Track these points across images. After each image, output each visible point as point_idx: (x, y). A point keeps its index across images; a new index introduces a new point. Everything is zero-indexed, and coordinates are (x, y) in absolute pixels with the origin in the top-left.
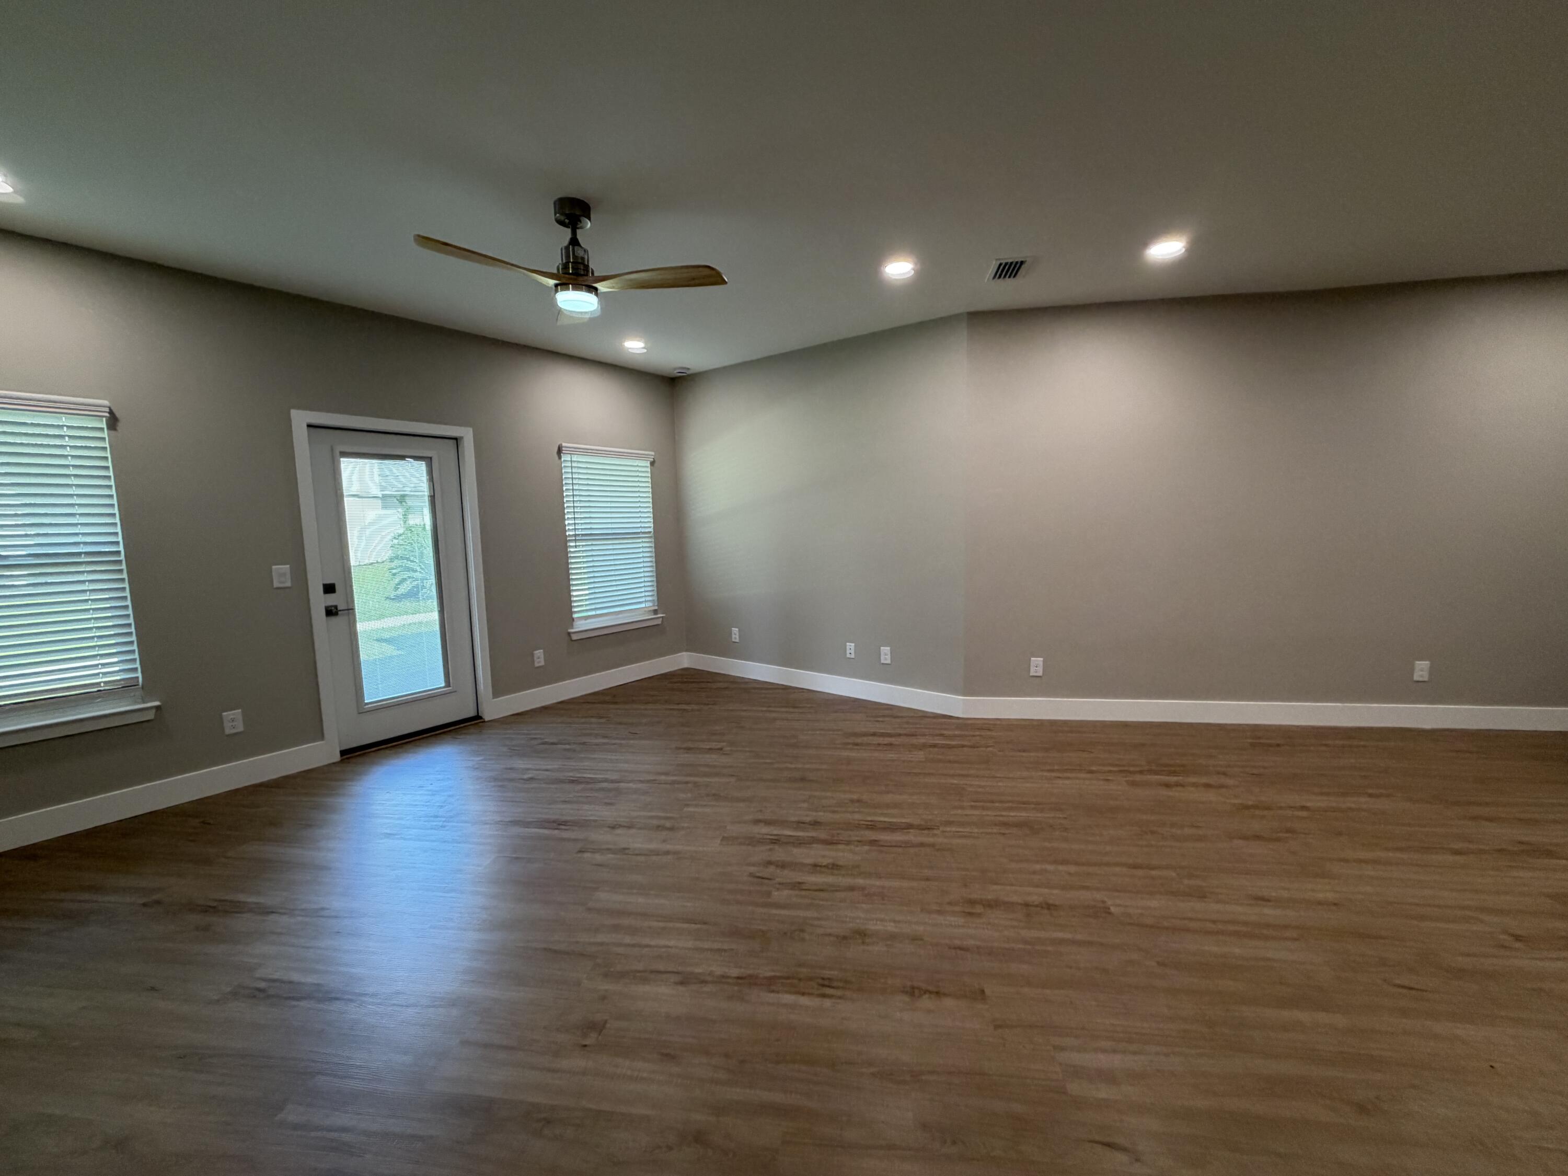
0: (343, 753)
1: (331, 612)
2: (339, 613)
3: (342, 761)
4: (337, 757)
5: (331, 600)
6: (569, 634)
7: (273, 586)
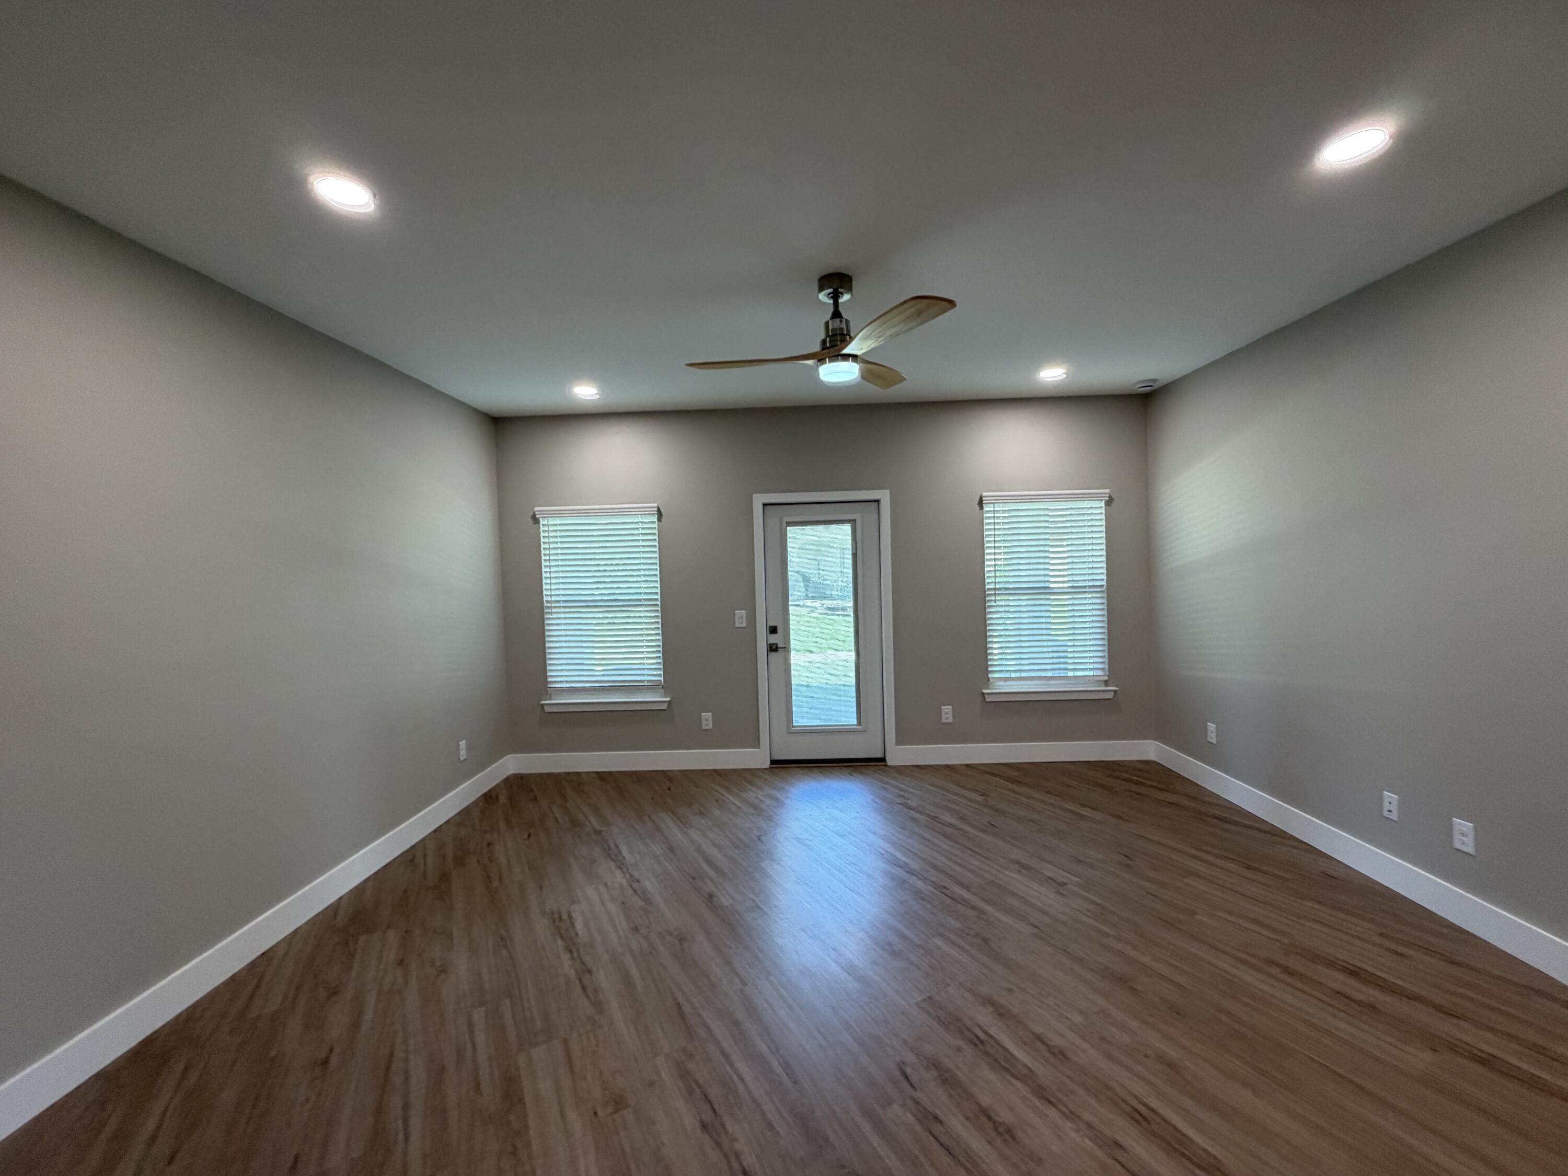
0: (773, 762)
1: (773, 648)
2: (780, 649)
3: (770, 768)
4: (767, 764)
5: (773, 639)
6: (983, 694)
7: (735, 626)
